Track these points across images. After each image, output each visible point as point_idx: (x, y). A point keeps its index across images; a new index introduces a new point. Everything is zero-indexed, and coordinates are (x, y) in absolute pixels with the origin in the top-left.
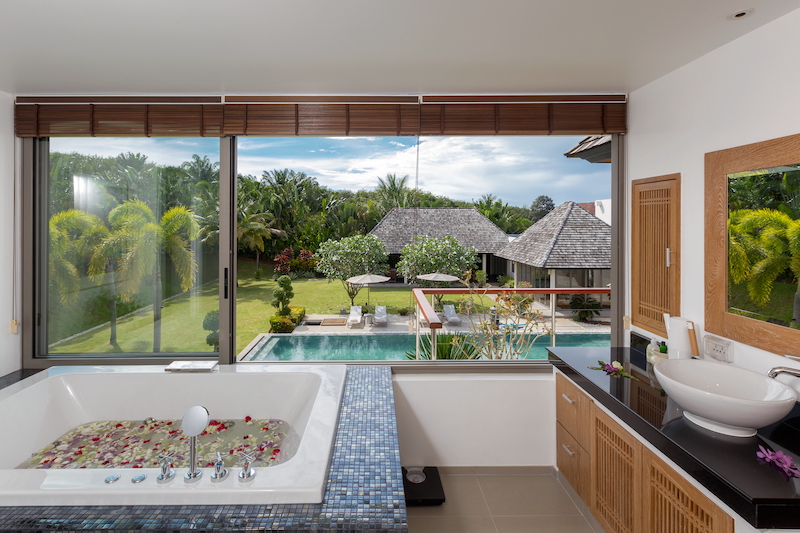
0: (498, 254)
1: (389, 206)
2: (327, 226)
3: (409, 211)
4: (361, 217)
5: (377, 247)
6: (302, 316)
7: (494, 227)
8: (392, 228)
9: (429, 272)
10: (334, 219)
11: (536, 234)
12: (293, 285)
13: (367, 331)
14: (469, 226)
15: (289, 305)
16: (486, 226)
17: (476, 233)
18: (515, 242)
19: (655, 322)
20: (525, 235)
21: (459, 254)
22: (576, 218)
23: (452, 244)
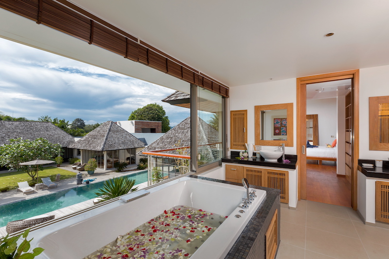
0: (70, 147)
7: (65, 133)
11: (94, 136)
14: (48, 133)
16: (59, 132)
17: (53, 136)
18: (80, 140)
19: (239, 147)
20: (87, 136)
21: (50, 148)
22: (114, 128)
23: (44, 142)
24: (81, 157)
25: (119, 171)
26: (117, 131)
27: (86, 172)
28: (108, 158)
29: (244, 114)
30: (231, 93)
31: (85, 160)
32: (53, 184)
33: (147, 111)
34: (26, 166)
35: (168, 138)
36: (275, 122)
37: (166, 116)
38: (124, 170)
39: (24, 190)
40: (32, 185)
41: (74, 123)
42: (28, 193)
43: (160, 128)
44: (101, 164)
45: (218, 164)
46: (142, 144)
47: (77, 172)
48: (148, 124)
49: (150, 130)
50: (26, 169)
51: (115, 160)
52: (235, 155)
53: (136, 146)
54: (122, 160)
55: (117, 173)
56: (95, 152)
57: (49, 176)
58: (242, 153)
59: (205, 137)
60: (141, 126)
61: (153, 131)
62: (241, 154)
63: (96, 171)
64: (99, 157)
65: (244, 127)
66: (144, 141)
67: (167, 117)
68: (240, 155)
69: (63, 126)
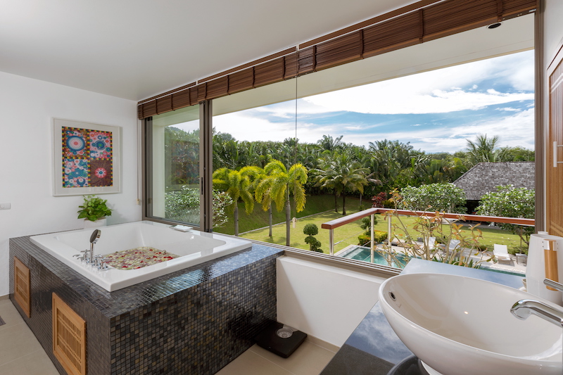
1: (476, 161)
2: (415, 178)
3: (500, 165)
4: (447, 171)
5: (453, 192)
6: (384, 238)
10: (422, 172)
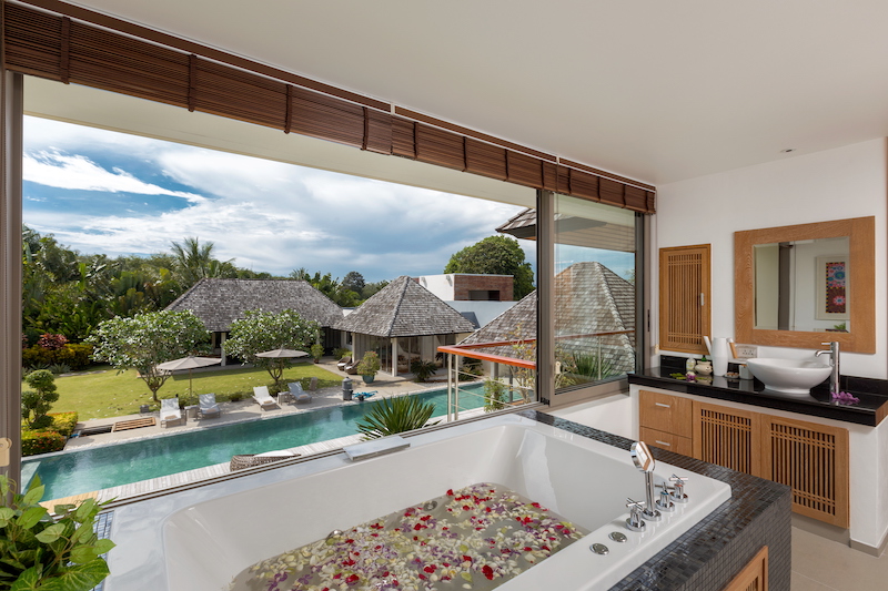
0: (335, 327)
3: (226, 282)
4: (151, 288)
6: (74, 425)
7: (327, 300)
8: (203, 301)
9: (269, 349)
11: (375, 306)
12: (56, 382)
13: (192, 426)
14: (301, 299)
15: (48, 413)
16: (319, 299)
17: (309, 306)
18: (352, 315)
19: (686, 345)
20: (363, 307)
21: (302, 328)
22: (413, 291)
23: (292, 317)
24: (353, 347)
25: (421, 380)
26: (418, 297)
27: (359, 378)
28: (401, 351)
29: (699, 257)
30: (660, 204)
31: (360, 355)
32: (305, 395)
33: (483, 253)
34: (267, 359)
35: (522, 313)
36: (831, 275)
37: (526, 261)
38: (431, 379)
39: (262, 402)
40: (274, 395)
41: (346, 281)
42: (268, 407)
43: (510, 291)
44: (386, 363)
45: (618, 387)
46: (470, 326)
47: (344, 376)
48: (482, 281)
49: (487, 295)
50: (265, 364)
51: (414, 356)
52: (673, 366)
53: (456, 328)
54: (428, 358)
55: (416, 385)
56: (379, 338)
57: (300, 380)
58: (693, 362)
59: (614, 312)
60: (466, 286)
61: (494, 296)
62: (690, 365)
63: (377, 378)
64: (384, 348)
65: (699, 290)
66: (472, 318)
67: (528, 264)
68: (688, 367)
69: (326, 288)
